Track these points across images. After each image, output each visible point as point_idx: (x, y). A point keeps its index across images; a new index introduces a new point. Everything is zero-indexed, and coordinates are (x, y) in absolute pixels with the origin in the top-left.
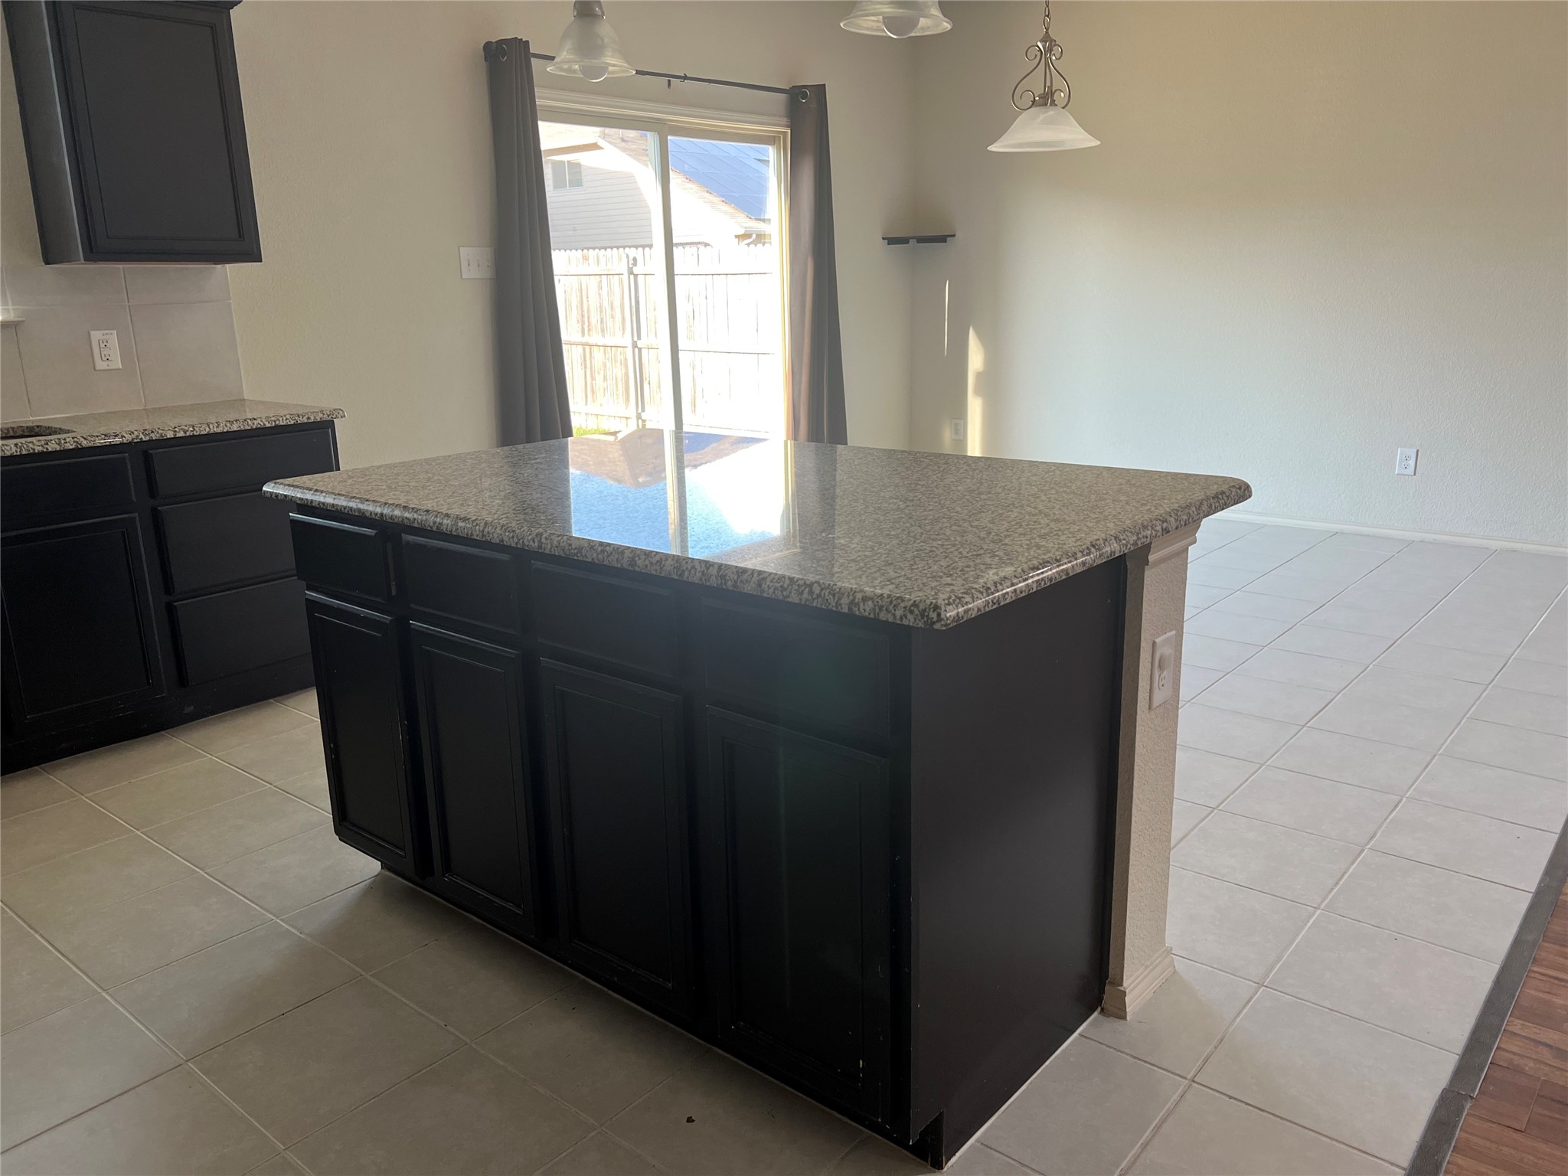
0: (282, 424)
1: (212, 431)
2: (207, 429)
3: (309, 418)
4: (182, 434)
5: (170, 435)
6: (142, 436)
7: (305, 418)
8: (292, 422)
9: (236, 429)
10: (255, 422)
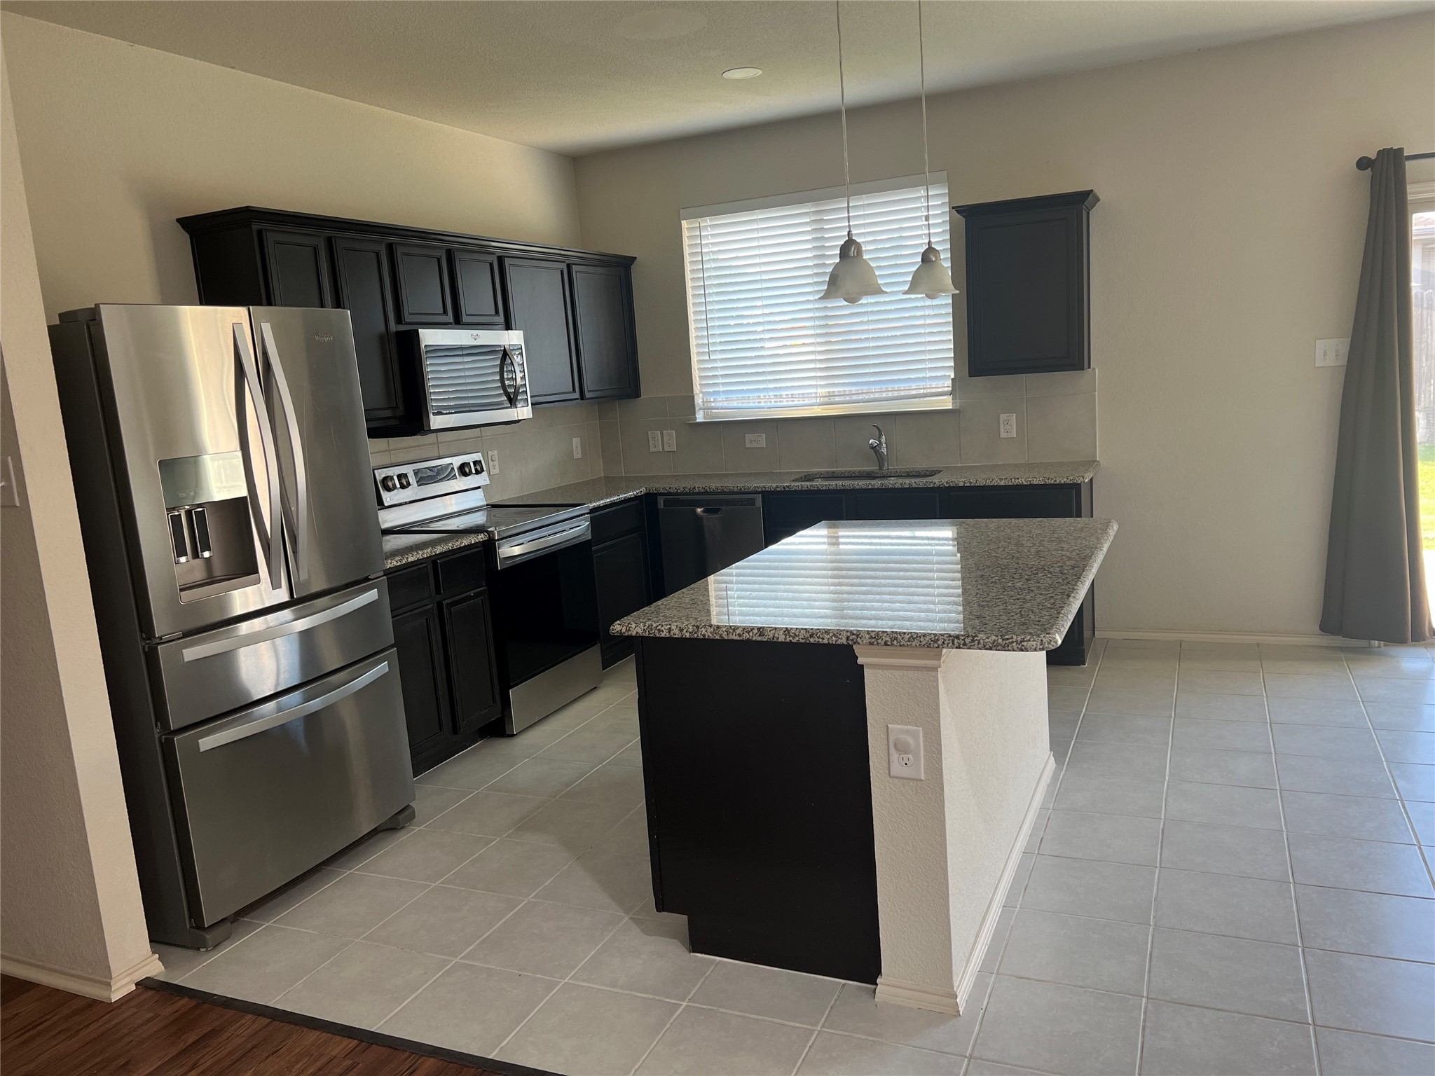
0: (1035, 483)
1: (987, 484)
2: (984, 483)
3: (1056, 481)
4: (968, 484)
5: (961, 484)
6: (945, 484)
7: (1053, 481)
8: (1043, 483)
9: (1002, 484)
10: (1017, 481)
